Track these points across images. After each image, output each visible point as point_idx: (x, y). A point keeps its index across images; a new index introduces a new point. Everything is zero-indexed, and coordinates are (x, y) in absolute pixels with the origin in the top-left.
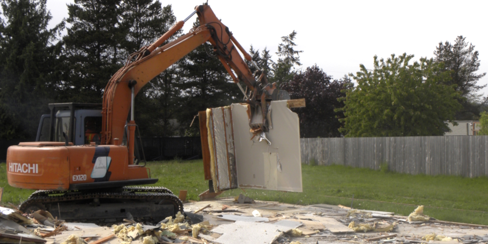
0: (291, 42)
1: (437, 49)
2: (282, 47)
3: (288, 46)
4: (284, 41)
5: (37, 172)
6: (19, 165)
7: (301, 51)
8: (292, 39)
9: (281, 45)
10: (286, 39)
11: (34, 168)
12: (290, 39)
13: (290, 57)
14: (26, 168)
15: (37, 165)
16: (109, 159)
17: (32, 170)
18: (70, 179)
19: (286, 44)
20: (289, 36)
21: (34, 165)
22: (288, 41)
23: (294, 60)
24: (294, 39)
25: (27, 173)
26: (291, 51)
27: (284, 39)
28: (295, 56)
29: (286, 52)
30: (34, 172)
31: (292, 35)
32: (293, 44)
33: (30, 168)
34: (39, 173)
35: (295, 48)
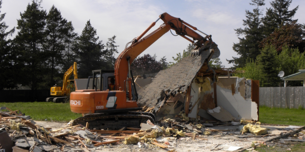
0: (113, 41)
1: (188, 47)
2: (108, 43)
3: (111, 43)
4: (109, 40)
5: (80, 105)
6: (73, 101)
7: (118, 46)
8: (113, 40)
9: (108, 42)
10: (110, 39)
11: (78, 103)
12: (112, 40)
13: (113, 49)
14: (76, 103)
15: (80, 101)
16: (116, 98)
17: (78, 104)
18: (95, 108)
19: (110, 42)
20: (112, 38)
21: (79, 101)
22: (111, 40)
23: (114, 50)
24: (114, 40)
25: (76, 105)
26: (113, 45)
27: (109, 39)
28: (115, 48)
29: (110, 46)
30: (79, 105)
31: (114, 38)
32: (114, 42)
33: (77, 103)
34: (81, 105)
35: (115, 44)
